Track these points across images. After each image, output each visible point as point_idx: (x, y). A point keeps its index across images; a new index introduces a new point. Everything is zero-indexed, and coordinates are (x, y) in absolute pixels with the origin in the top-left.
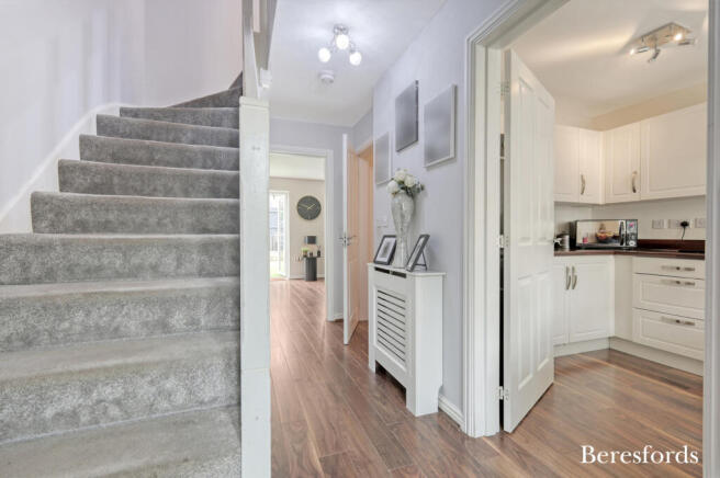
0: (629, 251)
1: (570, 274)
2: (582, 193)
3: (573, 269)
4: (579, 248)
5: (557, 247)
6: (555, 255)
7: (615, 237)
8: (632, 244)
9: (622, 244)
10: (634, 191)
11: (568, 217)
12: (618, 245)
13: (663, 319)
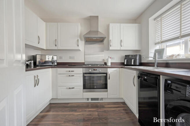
0: (54, 67)
1: (36, 79)
2: (39, 43)
3: (37, 76)
4: (38, 66)
5: (27, 66)
6: (26, 71)
7: (50, 62)
8: (56, 64)
9: (53, 64)
10: (56, 46)
11: (33, 53)
12: (52, 64)
13: (67, 88)
